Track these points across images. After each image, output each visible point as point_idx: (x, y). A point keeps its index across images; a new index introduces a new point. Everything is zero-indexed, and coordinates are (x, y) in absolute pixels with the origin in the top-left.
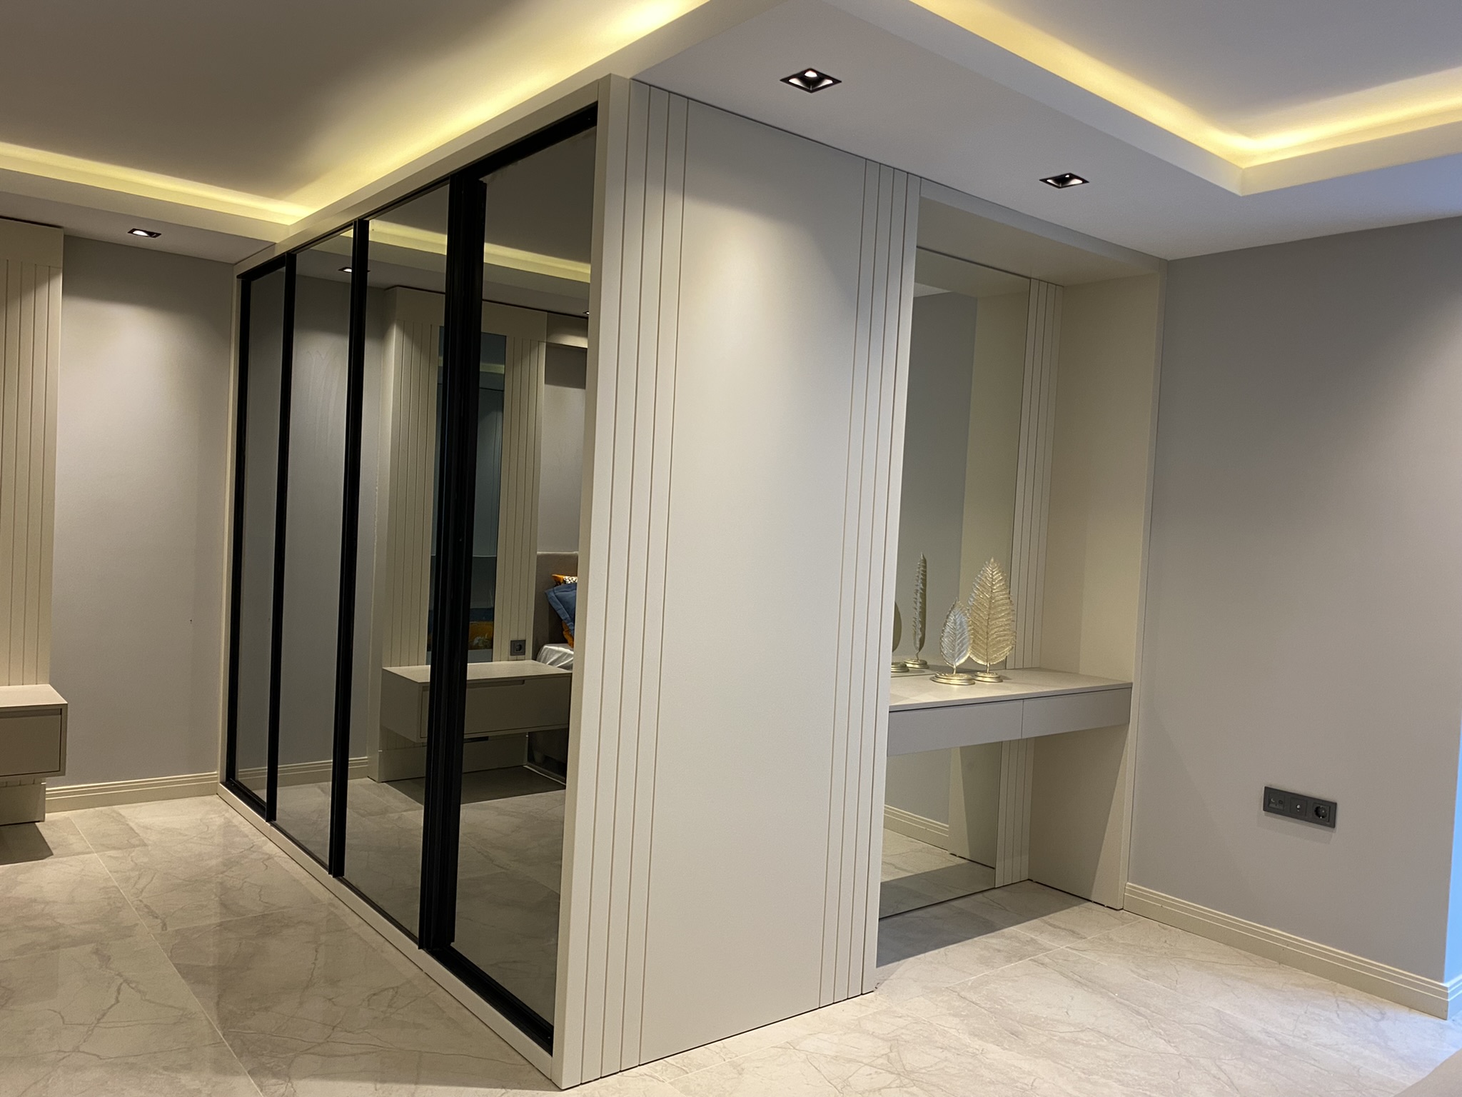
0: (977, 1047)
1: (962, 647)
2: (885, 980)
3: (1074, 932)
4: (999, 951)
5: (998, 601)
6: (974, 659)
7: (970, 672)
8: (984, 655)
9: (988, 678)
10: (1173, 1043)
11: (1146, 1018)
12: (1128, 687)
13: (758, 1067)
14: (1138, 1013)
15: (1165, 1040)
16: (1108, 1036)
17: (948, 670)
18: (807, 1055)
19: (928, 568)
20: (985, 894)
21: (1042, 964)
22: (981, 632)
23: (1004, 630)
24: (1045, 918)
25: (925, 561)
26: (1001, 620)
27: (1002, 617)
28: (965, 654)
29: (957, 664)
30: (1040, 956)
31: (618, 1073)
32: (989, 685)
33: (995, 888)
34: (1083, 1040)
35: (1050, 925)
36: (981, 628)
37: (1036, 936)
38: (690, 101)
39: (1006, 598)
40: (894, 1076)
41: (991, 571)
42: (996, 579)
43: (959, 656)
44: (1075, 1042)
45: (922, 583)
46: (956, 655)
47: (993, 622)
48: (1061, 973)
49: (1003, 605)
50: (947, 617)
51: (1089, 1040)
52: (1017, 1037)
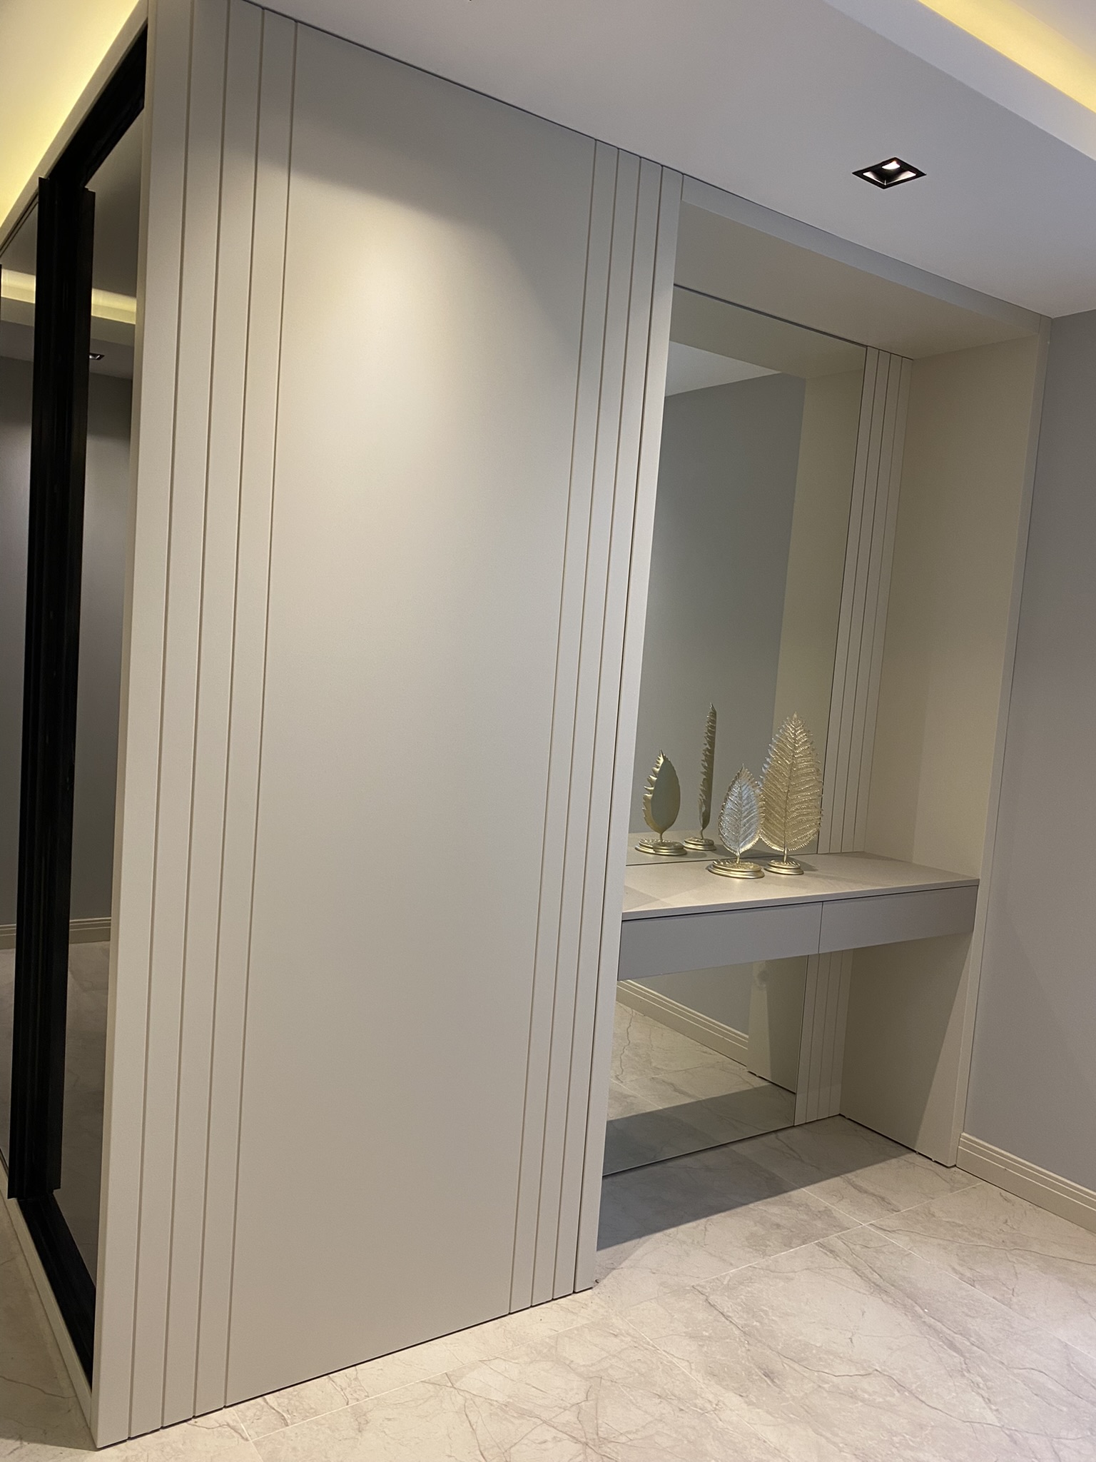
0: (711, 1397)
1: (749, 828)
2: (614, 1269)
3: (883, 1199)
4: (778, 1226)
5: (803, 769)
6: (768, 842)
7: (761, 859)
8: (780, 838)
9: (784, 870)
10: (995, 1404)
11: (962, 1355)
12: (975, 885)
13: (389, 1420)
14: (952, 1346)
15: (983, 1397)
16: (901, 1387)
17: (731, 858)
18: (466, 1400)
19: (718, 725)
20: (780, 1134)
21: (832, 1251)
22: (777, 808)
23: (808, 808)
24: (849, 1175)
25: (714, 714)
26: (804, 794)
27: (806, 790)
28: (753, 838)
29: (742, 850)
30: (833, 1239)
31: (190, 1419)
32: (786, 879)
33: (794, 1126)
34: (865, 1391)
35: (855, 1187)
36: (777, 804)
37: (833, 1204)
38: (299, 24)
39: (812, 766)
40: (579, 1446)
41: (794, 729)
42: (800, 740)
43: (745, 839)
44: (853, 1396)
45: (709, 742)
46: (740, 839)
47: (795, 796)
48: (856, 1270)
49: (808, 774)
50: (730, 789)
51: (875, 1393)
52: (772, 1381)
